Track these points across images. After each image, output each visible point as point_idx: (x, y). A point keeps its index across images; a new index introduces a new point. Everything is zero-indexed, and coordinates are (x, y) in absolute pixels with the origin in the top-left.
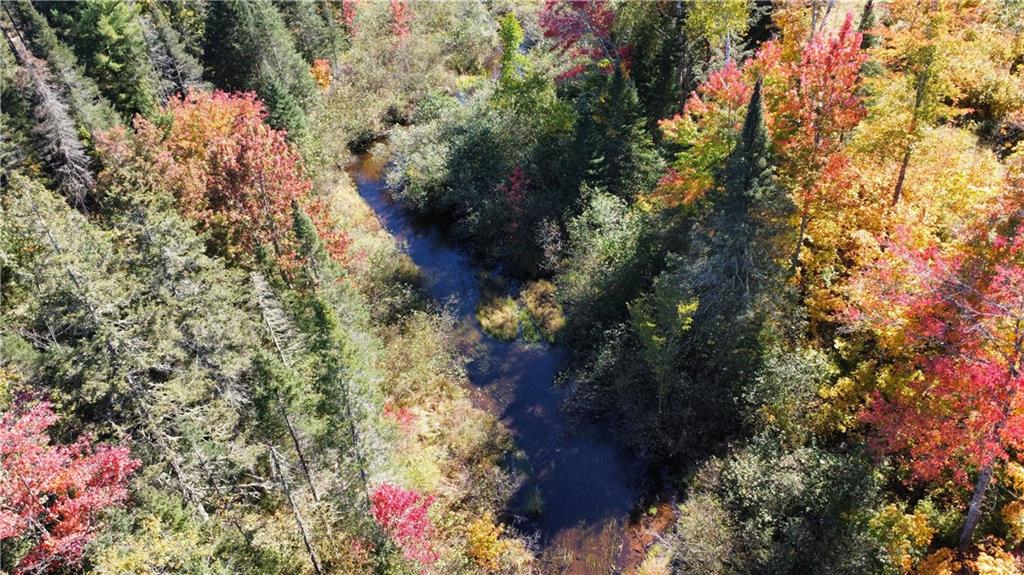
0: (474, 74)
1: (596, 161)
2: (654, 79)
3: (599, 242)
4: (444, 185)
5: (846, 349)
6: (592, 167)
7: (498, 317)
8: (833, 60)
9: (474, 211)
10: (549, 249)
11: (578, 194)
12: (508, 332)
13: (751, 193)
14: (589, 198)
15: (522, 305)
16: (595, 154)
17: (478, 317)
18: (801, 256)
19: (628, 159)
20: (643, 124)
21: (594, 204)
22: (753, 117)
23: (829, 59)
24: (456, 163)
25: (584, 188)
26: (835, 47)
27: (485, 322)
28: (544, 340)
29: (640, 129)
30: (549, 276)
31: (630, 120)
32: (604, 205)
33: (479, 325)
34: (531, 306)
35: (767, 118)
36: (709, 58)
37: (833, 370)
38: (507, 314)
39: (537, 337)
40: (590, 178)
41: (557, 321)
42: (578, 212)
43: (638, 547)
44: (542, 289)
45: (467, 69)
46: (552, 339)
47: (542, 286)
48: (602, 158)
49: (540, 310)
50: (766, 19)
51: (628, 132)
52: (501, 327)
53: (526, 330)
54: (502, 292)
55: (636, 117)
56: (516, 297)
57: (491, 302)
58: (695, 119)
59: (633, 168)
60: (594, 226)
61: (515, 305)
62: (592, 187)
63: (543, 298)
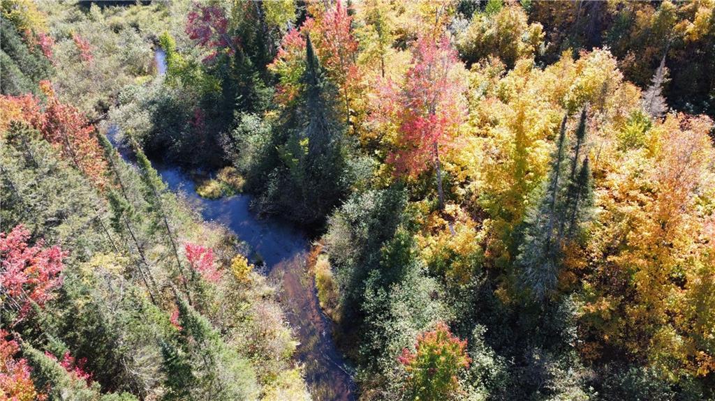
0: (144, 75)
1: (238, 98)
2: (256, 53)
3: (251, 139)
4: (153, 132)
5: (381, 153)
6: (237, 101)
7: (209, 189)
8: (337, 21)
9: (177, 141)
10: (226, 148)
11: (233, 117)
12: (217, 194)
13: (318, 85)
14: (240, 118)
15: (219, 181)
16: (237, 95)
17: (197, 192)
18: (350, 120)
19: (254, 95)
20: (257, 75)
21: (243, 120)
22: (310, 52)
23: (335, 21)
24: (156, 119)
25: (236, 113)
26: (336, 15)
27: (202, 193)
28: (237, 192)
29: (256, 78)
30: (230, 164)
31: (250, 74)
32: (249, 120)
33: (200, 196)
34: (225, 179)
35: (316, 51)
36: (281, 38)
37: (377, 163)
38: (213, 186)
39: (233, 193)
40: (237, 108)
41: (241, 181)
42: (236, 126)
43: (313, 259)
44: (228, 171)
45: (139, 73)
46: (241, 191)
47: (227, 169)
48: (241, 96)
49: (230, 180)
50: (304, 12)
51: (251, 80)
52: (212, 193)
53: (226, 191)
54: (207, 178)
55: (253, 72)
56: (215, 178)
57: (203, 184)
58: (284, 60)
59: (258, 100)
60: (246, 132)
61: (216, 182)
62: (240, 112)
63: (230, 175)
